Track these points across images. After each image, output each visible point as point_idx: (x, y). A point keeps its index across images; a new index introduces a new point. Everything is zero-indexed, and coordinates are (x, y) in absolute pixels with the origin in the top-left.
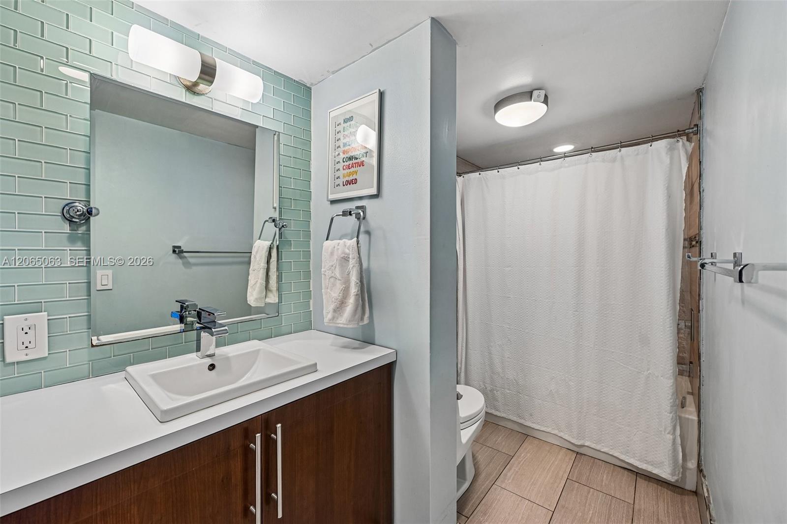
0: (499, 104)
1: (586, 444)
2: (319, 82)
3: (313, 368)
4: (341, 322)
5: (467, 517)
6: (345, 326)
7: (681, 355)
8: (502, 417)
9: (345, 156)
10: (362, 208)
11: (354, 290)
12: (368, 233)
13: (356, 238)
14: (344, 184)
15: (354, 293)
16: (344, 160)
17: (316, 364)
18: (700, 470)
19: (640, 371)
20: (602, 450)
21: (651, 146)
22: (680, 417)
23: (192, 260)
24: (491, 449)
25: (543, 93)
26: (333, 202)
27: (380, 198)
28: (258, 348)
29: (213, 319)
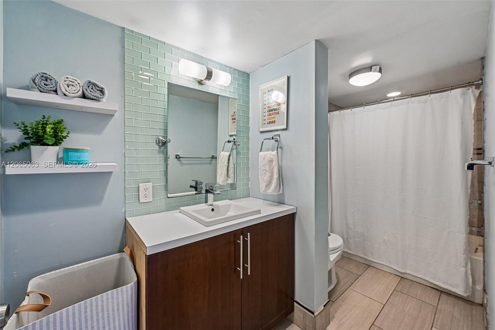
0: (352, 74)
1: (407, 272)
2: (254, 71)
3: (259, 212)
4: (269, 192)
5: (333, 302)
6: (272, 194)
7: (471, 220)
8: (354, 255)
9: (269, 109)
10: (279, 136)
11: (276, 176)
12: (281, 148)
13: (276, 151)
14: (268, 123)
15: (276, 177)
16: (268, 111)
17: (260, 210)
18: (484, 290)
19: (443, 229)
20: (418, 276)
21: (451, 92)
22: (471, 258)
23: (184, 162)
24: (346, 271)
25: (378, 67)
26: (261, 132)
27: (287, 130)
28: (230, 203)
29: (212, 189)
